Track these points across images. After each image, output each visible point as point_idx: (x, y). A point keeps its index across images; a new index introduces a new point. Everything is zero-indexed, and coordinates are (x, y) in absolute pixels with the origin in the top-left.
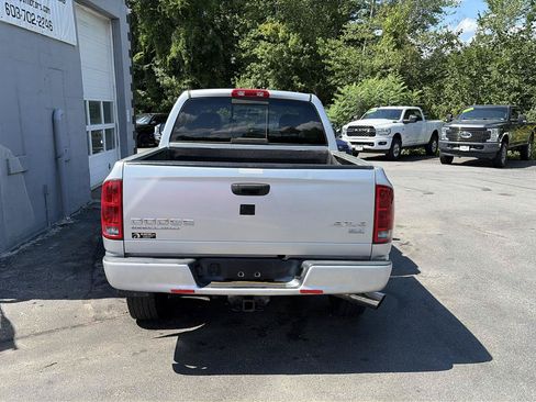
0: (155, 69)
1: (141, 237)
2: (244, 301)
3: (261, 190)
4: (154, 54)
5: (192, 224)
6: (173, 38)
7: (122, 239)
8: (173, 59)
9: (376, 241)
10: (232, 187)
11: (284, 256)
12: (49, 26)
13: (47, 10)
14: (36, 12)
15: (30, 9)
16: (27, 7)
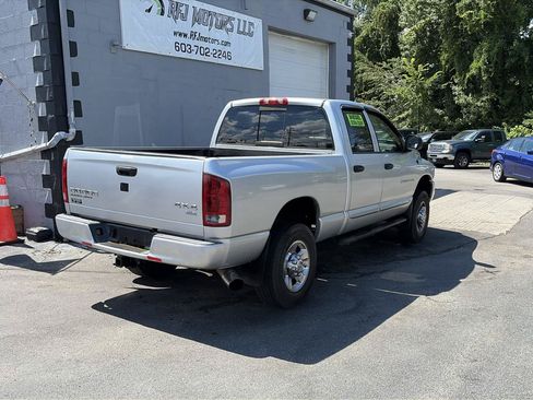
0: (454, 87)
1: (76, 201)
3: (132, 172)
4: (454, 72)
6: (476, 54)
7: (68, 202)
8: (473, 76)
12: (228, 56)
13: (227, 44)
14: (212, 46)
15: (205, 45)
16: (201, 44)
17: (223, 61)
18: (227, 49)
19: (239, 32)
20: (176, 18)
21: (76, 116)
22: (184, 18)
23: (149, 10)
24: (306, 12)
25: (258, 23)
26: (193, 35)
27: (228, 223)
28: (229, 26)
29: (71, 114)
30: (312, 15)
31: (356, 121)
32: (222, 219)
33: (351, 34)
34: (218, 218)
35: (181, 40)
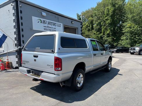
9: (55, 70)
13: (55, 28)
14: (52, 29)
15: (50, 29)
16: (49, 28)
18: (55, 29)
19: (58, 26)
20: (44, 24)
21: (23, 43)
22: (46, 23)
23: (38, 22)
24: (72, 22)
25: (62, 24)
26: (48, 27)
27: (61, 70)
28: (55, 25)
29: (22, 43)
30: (73, 22)
31: (94, 43)
32: (60, 69)
33: (81, 26)
34: (58, 69)
35: (45, 28)
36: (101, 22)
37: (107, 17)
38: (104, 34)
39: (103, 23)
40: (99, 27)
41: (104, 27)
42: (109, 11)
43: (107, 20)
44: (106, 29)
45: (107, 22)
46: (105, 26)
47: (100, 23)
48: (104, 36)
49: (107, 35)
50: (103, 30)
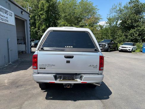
1: (42, 69)
2: (67, 85)
3: (71, 57)
5: (54, 65)
7: (37, 69)
9: (100, 70)
10: (64, 56)
11: (77, 73)
12: (8, 21)
13: (7, 18)
14: (4, 18)
16: (2, 17)
17: (6, 22)
19: (9, 15)
25: (13, 13)
28: (7, 13)
30: (23, 13)
36: (36, 16)
37: (41, 12)
38: (39, 29)
39: (37, 17)
40: (33, 20)
41: (38, 22)
42: (43, 6)
43: (42, 14)
44: (41, 24)
45: (42, 17)
46: (40, 21)
47: (34, 17)
48: (39, 32)
49: (43, 30)
50: (37, 24)
